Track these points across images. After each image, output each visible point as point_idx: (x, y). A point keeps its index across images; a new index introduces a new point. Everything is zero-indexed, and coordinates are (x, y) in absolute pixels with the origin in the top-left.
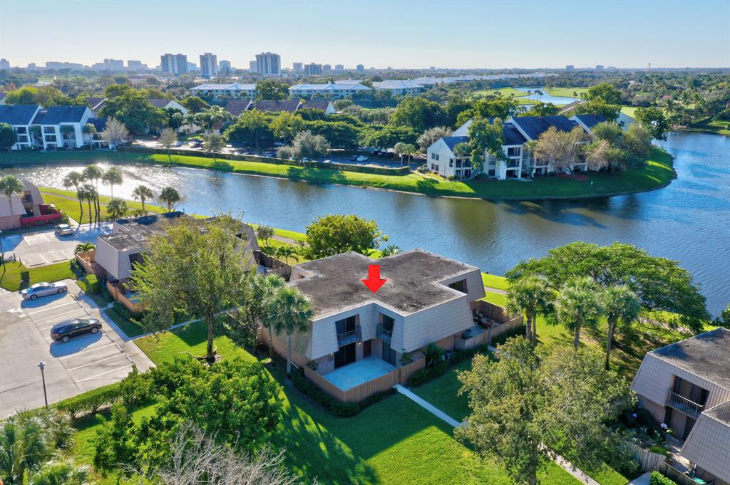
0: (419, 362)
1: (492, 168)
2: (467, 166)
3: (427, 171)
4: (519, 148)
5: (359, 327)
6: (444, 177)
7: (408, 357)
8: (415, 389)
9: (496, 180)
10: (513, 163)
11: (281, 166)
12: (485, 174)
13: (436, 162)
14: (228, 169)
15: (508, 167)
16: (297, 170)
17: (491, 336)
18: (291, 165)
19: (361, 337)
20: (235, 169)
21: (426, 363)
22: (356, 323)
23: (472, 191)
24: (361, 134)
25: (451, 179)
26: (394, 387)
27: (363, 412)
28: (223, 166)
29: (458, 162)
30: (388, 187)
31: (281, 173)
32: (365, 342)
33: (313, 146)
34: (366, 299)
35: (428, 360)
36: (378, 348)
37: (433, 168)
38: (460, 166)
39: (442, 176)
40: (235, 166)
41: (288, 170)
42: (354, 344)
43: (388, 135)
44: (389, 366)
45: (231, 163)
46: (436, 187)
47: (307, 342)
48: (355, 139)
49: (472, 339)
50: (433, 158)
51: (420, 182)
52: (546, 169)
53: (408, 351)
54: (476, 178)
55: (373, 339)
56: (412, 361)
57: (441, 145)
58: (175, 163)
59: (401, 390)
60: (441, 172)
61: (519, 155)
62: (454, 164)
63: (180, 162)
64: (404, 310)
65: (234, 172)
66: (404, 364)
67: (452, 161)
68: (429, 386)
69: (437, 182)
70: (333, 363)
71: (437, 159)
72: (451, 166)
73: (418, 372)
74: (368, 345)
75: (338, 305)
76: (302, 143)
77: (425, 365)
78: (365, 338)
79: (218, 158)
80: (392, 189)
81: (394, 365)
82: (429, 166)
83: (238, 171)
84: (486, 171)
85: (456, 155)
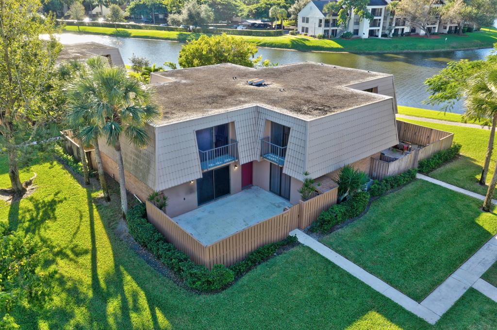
0: (329, 195)
1: (356, 27)
2: (334, 26)
3: (298, 33)
4: (381, 9)
5: (235, 141)
6: (314, 37)
7: (312, 185)
8: (326, 237)
9: (360, 39)
10: (374, 23)
11: (172, 32)
12: (350, 33)
13: (305, 25)
14: (127, 36)
15: (370, 27)
16: (185, 34)
17: (419, 159)
18: (180, 31)
19: (238, 158)
20: (132, 35)
21: (339, 195)
22: (230, 137)
23: (339, 46)
24: (241, 8)
25: (320, 37)
26: (292, 234)
27: (240, 283)
28: (123, 33)
29: (327, 22)
30: (264, 45)
31: (171, 37)
32: (244, 166)
33: (198, 14)
34: (245, 102)
35: (341, 190)
36: (263, 175)
37: (303, 31)
38: (328, 26)
39: (312, 36)
40: (132, 32)
41: (177, 35)
42: (226, 169)
43: (263, 6)
44: (279, 200)
45: (130, 31)
46: (307, 44)
47: (149, 163)
48: (236, 11)
49: (397, 162)
50: (303, 21)
51: (293, 40)
52: (403, 29)
53: (313, 176)
54: (342, 37)
55: (256, 161)
56: (317, 193)
57: (311, 8)
58: (82, 32)
59: (304, 238)
60: (310, 33)
61: (380, 15)
62: (323, 24)
63: (86, 31)
64: (305, 113)
65: (132, 37)
66: (305, 199)
67: (321, 21)
68: (345, 231)
69: (308, 40)
70: (194, 197)
71: (307, 22)
72: (320, 26)
73: (328, 209)
74: (248, 169)
75: (202, 108)
76: (189, 10)
77: (336, 199)
78: (244, 160)
79: (119, 27)
80: (268, 46)
81: (288, 198)
82: (300, 30)
83: (134, 37)
84: (351, 29)
85: (325, 14)
